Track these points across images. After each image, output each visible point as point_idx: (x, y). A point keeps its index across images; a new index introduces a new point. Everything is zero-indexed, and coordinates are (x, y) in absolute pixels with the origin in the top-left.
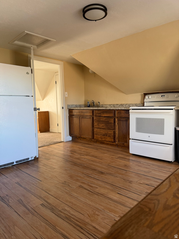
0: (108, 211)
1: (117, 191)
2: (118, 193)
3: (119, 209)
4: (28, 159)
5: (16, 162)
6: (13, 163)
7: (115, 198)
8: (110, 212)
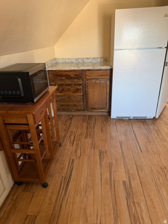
5: (133, 117)
6: (130, 117)
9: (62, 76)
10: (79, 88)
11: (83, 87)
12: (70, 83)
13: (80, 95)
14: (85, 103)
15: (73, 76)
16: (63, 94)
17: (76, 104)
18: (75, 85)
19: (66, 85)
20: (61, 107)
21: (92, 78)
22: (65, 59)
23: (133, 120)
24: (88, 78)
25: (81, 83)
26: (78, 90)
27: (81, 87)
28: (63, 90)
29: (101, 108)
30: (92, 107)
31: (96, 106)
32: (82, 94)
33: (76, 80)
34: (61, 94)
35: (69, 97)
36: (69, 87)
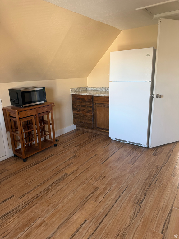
0: (52, 213)
1: (90, 219)
2: (86, 220)
3: (55, 221)
4: (141, 145)
5: (129, 142)
6: (127, 141)
7: (75, 217)
8: (52, 214)
9: (79, 99)
10: (90, 109)
11: (93, 109)
12: (85, 105)
13: (91, 115)
14: (94, 123)
15: (86, 99)
16: (80, 113)
17: (88, 122)
18: (88, 107)
19: (82, 106)
20: (79, 123)
21: (99, 102)
22: (93, 87)
23: (128, 144)
24: (96, 102)
25: (92, 105)
26: (89, 111)
27: (91, 109)
28: (80, 109)
29: (105, 129)
30: (99, 127)
31: (102, 127)
32: (92, 115)
33: (89, 103)
34: (78, 113)
35: (83, 116)
36: (84, 108)
